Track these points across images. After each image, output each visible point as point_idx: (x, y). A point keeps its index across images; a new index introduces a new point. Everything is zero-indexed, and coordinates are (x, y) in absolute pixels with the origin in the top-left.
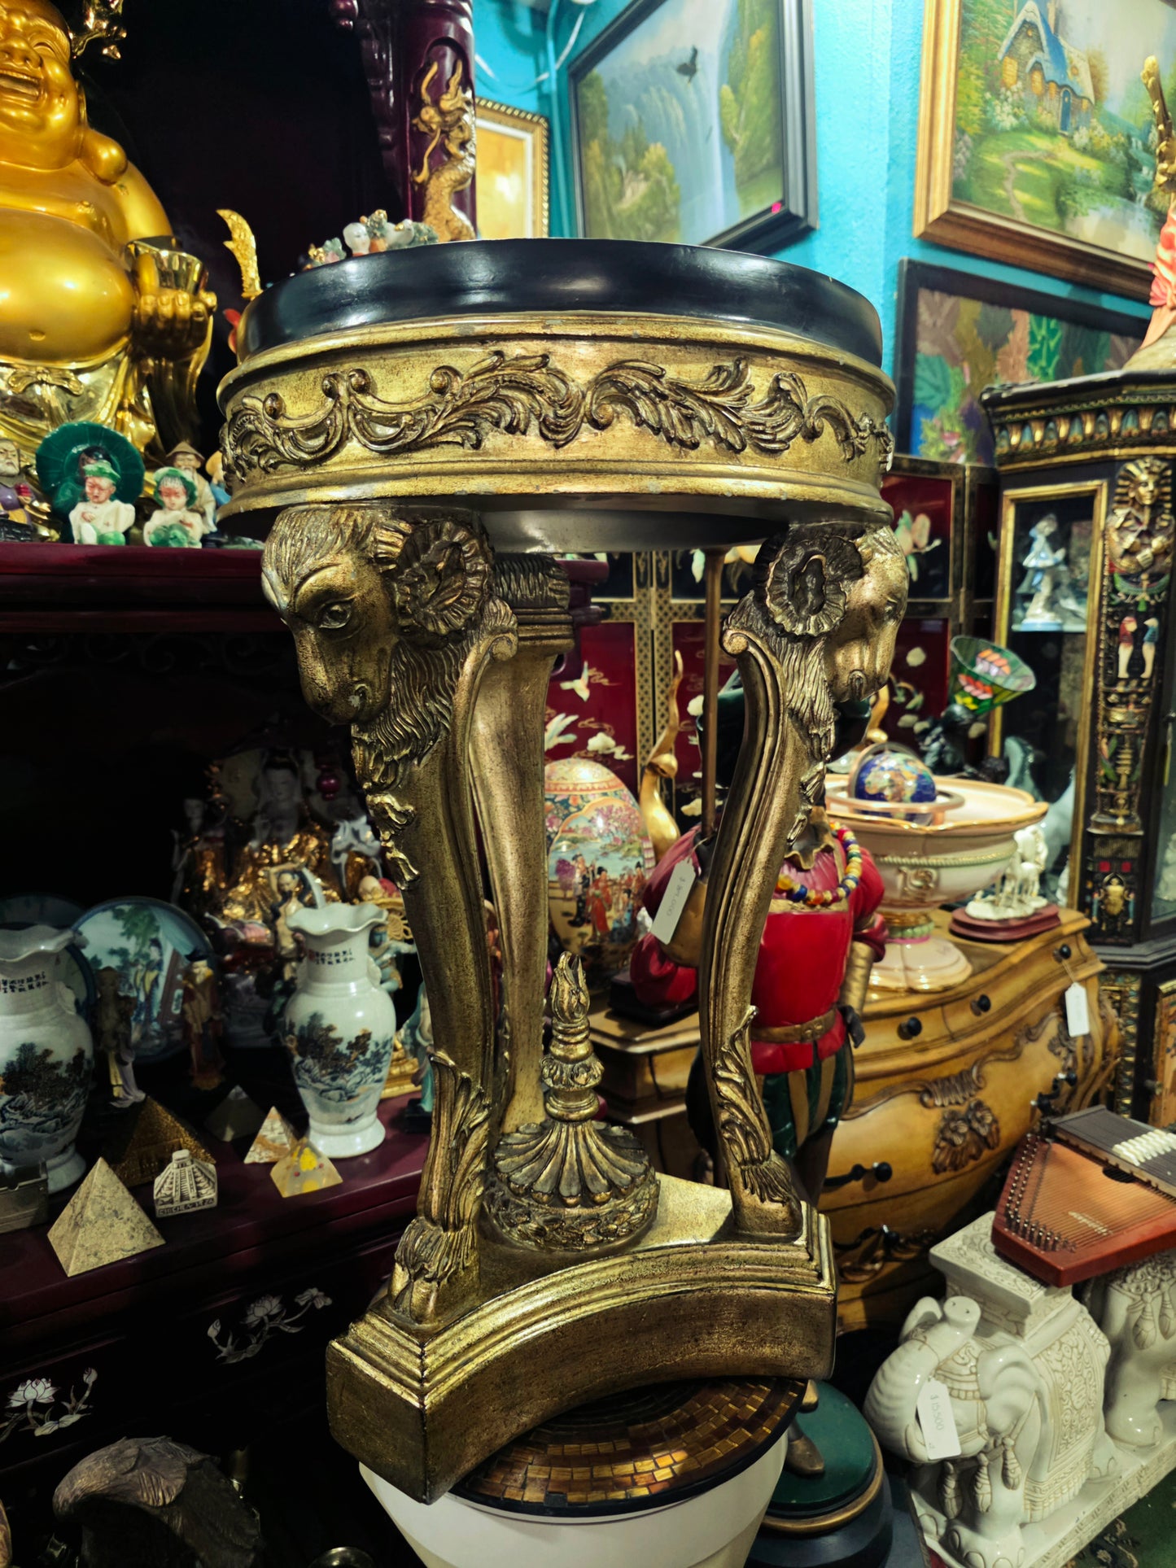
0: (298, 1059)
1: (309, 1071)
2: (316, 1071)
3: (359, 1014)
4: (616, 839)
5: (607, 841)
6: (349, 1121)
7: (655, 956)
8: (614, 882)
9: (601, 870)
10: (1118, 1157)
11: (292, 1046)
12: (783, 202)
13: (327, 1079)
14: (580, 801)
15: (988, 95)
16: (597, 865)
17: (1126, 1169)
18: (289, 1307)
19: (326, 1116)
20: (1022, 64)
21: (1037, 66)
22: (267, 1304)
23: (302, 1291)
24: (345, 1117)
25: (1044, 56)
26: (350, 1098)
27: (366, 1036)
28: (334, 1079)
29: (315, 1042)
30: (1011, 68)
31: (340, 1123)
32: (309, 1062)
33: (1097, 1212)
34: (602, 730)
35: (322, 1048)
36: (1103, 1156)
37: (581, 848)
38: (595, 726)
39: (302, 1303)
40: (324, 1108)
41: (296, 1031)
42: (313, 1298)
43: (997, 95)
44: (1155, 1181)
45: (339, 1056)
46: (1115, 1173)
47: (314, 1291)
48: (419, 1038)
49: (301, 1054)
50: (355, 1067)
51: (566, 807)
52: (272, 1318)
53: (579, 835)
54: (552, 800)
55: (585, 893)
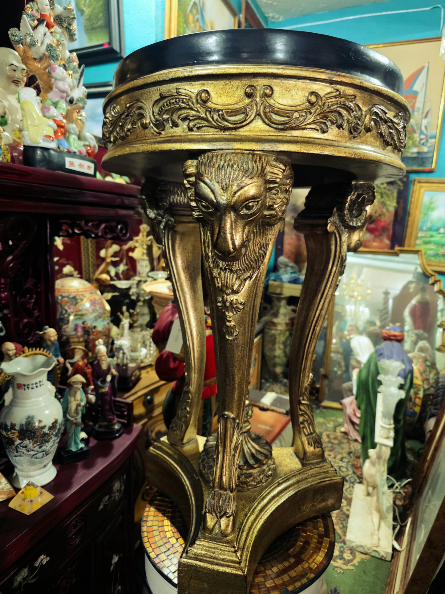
0: (18, 442)
1: (26, 447)
2: (31, 446)
3: (47, 412)
4: (100, 313)
5: (96, 314)
6: (45, 466)
7: (171, 360)
8: (100, 332)
9: (95, 327)
10: (262, 403)
11: (15, 436)
12: (110, 43)
13: (37, 448)
14: (82, 297)
15: (185, 26)
16: (94, 325)
17: (265, 407)
18: (32, 569)
19: (33, 467)
20: (194, 18)
21: (197, 20)
22: (23, 573)
23: (37, 559)
24: (43, 465)
25: (198, 16)
26: (47, 455)
27: (56, 421)
28: (40, 448)
29: (31, 431)
30: (191, 18)
31: (41, 469)
32: (27, 442)
33: (265, 423)
34: (68, 264)
35: (35, 433)
36: (258, 404)
37: (85, 318)
38: (65, 262)
39: (37, 565)
40: (33, 464)
41: (17, 428)
42: (42, 560)
43: (187, 26)
44: (275, 408)
45: (45, 434)
46: (263, 409)
47: (42, 557)
48: (69, 417)
49: (20, 439)
50: (51, 438)
51: (75, 300)
52: (24, 579)
53: (84, 312)
54: (68, 297)
55: (88, 338)
